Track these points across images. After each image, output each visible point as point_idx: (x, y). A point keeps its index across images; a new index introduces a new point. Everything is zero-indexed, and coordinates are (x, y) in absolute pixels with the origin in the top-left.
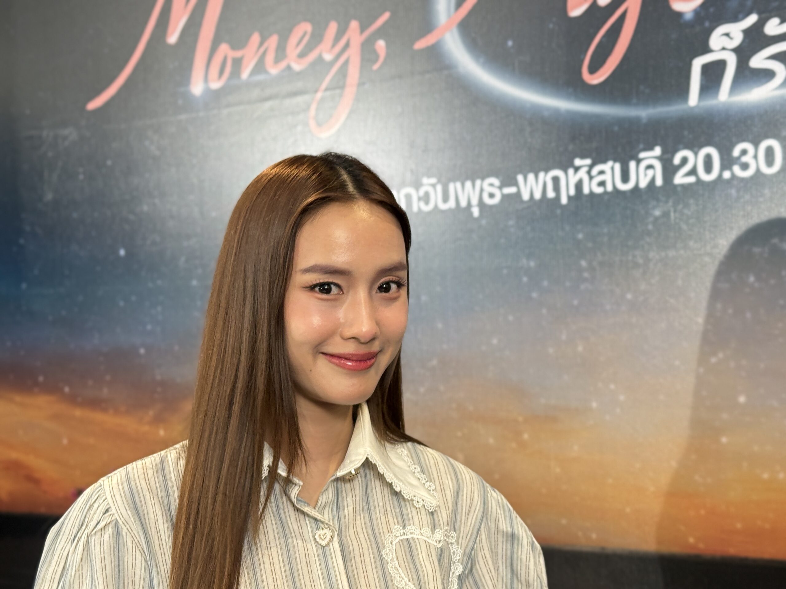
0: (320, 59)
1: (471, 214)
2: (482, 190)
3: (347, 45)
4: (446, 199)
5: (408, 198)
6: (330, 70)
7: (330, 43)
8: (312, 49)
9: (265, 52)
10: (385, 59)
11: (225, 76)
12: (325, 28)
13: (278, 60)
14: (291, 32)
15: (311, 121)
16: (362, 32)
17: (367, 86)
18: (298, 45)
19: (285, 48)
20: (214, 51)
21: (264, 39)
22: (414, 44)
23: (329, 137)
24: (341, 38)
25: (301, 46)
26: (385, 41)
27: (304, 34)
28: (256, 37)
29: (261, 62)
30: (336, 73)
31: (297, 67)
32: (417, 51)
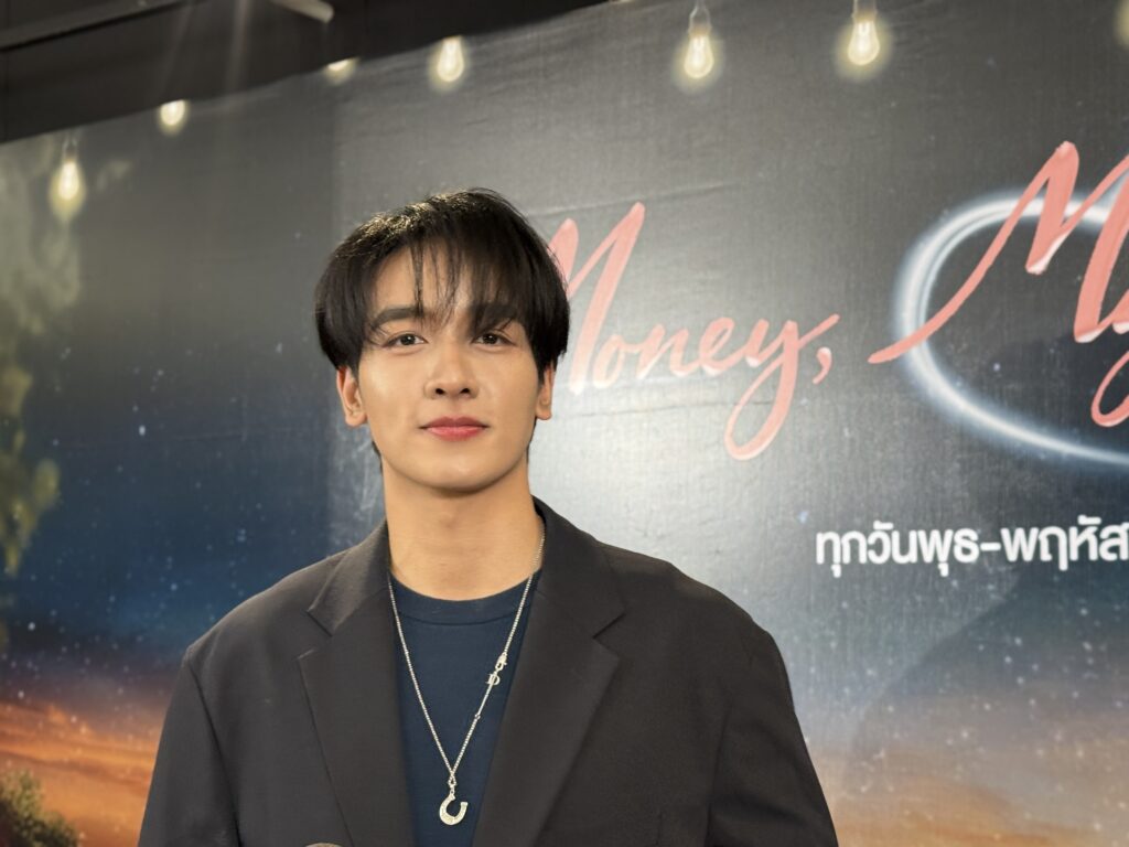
0: (743, 364)
1: (938, 572)
2: (953, 544)
3: (780, 350)
4: (904, 549)
5: (854, 544)
6: (754, 379)
7: (757, 347)
8: (733, 351)
9: (670, 349)
10: (831, 370)
11: (615, 375)
12: (751, 327)
13: (686, 360)
14: (706, 327)
15: (727, 439)
16: (800, 336)
17: (804, 401)
18: (715, 343)
19: (697, 348)
20: (601, 342)
21: (668, 335)
22: (869, 357)
23: (750, 461)
24: (772, 341)
25: (717, 347)
26: (832, 350)
27: (724, 332)
28: (659, 329)
29: (664, 361)
30: (764, 383)
31: (711, 371)
32: (873, 365)
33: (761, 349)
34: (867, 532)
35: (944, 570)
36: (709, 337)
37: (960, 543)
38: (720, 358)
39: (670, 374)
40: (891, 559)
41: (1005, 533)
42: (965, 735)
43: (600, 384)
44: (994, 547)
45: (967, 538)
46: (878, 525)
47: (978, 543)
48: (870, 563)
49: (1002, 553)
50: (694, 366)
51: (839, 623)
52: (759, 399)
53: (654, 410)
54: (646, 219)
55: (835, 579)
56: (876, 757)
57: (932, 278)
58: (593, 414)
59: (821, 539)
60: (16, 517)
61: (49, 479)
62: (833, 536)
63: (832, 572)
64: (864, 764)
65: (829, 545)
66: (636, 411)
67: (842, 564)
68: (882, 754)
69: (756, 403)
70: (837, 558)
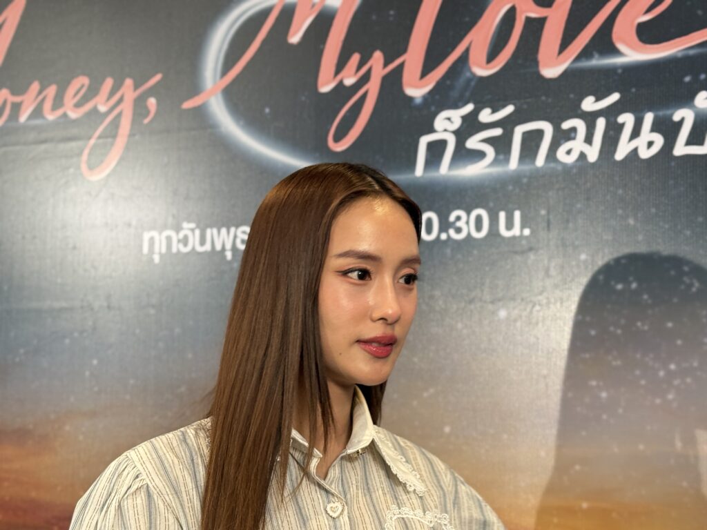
0: (95, 110)
1: (225, 257)
2: (235, 237)
3: (121, 100)
4: (203, 242)
5: (169, 239)
6: (102, 121)
7: (104, 96)
8: (88, 101)
9: (44, 99)
10: (155, 114)
12: (102, 83)
13: (55, 107)
14: (70, 83)
15: (83, 165)
16: (135, 89)
17: (137, 138)
18: (75, 96)
19: (62, 98)
21: (43, 88)
22: (181, 104)
23: (99, 181)
24: (116, 92)
25: (78, 97)
26: (157, 99)
27: (83, 86)
28: (36, 85)
29: (39, 108)
30: (109, 123)
31: (73, 115)
32: (185, 110)
33: (109, 99)
34: (178, 229)
36: (71, 91)
37: (240, 236)
38: (78, 105)
39: (43, 117)
40: (193, 249)
45: (244, 231)
46: (185, 225)
48: (179, 252)
50: (60, 112)
51: (157, 296)
52: (105, 134)
55: (155, 265)
56: (178, 391)
57: (225, 47)
62: (155, 234)
63: (153, 260)
65: (152, 240)
67: (160, 253)
70: (157, 249)
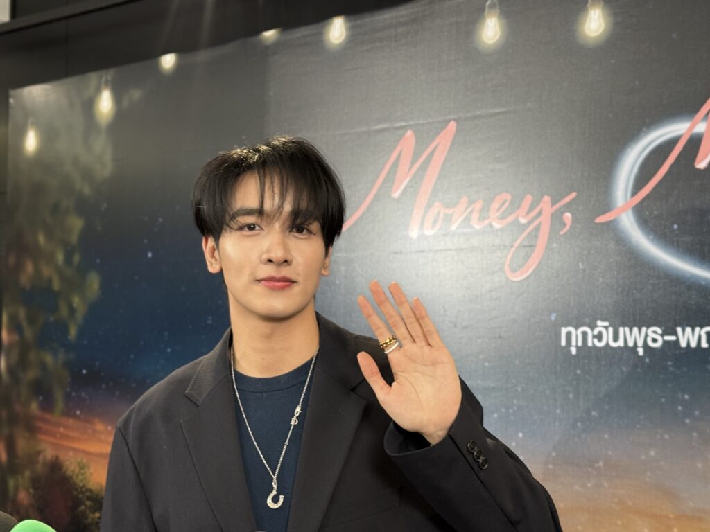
0: (516, 222)
1: (637, 353)
2: (646, 336)
3: (540, 214)
4: (616, 338)
5: (585, 334)
6: (523, 231)
7: (526, 211)
8: (510, 214)
9: (471, 212)
10: (571, 227)
11: (438, 226)
12: (522, 199)
13: (482, 219)
14: (493, 199)
15: (506, 268)
16: (552, 205)
17: (554, 245)
18: (499, 209)
19: (488, 210)
20: (429, 206)
21: (471, 202)
22: (595, 218)
23: (521, 281)
24: (535, 207)
25: (501, 210)
26: (572, 214)
27: (505, 201)
28: (465, 200)
29: (467, 219)
30: (529, 234)
31: (497, 225)
32: (597, 224)
33: (528, 213)
34: (593, 327)
35: (641, 351)
36: (495, 205)
37: (651, 335)
38: (502, 218)
39: (471, 227)
40: (607, 344)
41: (679, 330)
42: (652, 453)
43: (429, 232)
44: (672, 338)
45: (655, 332)
46: (599, 323)
47: (662, 335)
48: (594, 347)
49: (677, 342)
50: (486, 222)
51: (575, 382)
52: (526, 243)
53: (462, 250)
54: (457, 130)
55: (573, 356)
56: (597, 465)
57: (635, 170)
58: (423, 251)
59: (564, 331)
60: (75, 305)
61: (94, 282)
62: (571, 329)
63: (570, 351)
64: (590, 469)
65: (569, 335)
66: (450, 250)
67: (577, 346)
68: (601, 464)
69: (525, 246)
70: (574, 343)
